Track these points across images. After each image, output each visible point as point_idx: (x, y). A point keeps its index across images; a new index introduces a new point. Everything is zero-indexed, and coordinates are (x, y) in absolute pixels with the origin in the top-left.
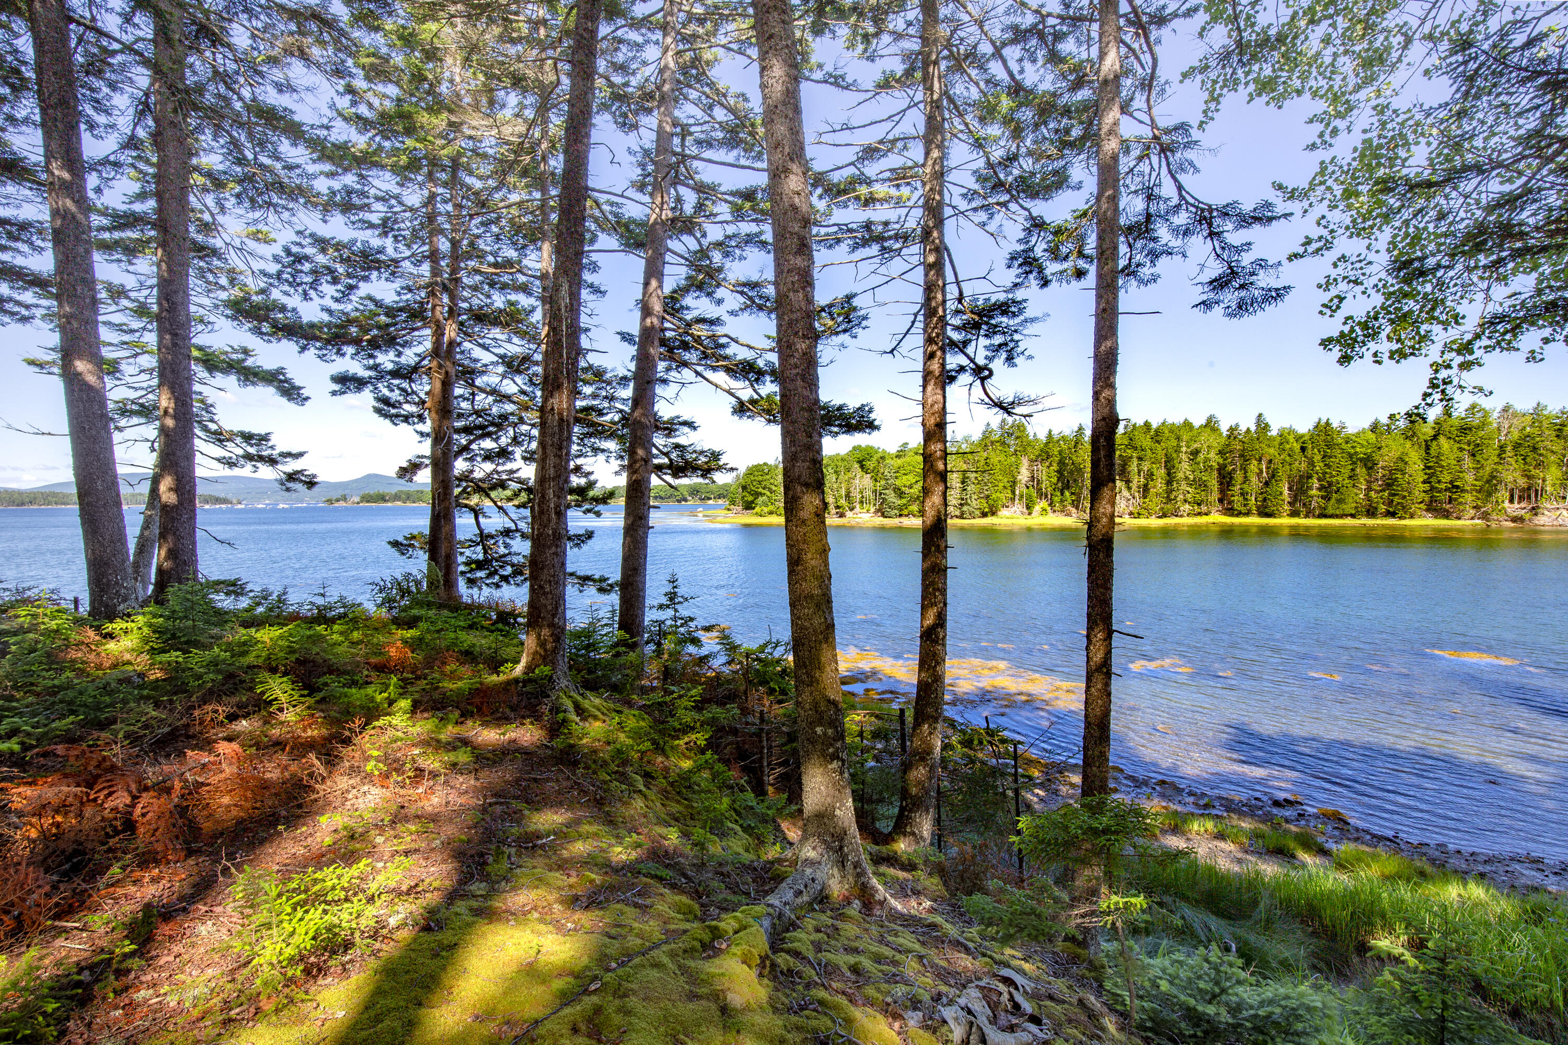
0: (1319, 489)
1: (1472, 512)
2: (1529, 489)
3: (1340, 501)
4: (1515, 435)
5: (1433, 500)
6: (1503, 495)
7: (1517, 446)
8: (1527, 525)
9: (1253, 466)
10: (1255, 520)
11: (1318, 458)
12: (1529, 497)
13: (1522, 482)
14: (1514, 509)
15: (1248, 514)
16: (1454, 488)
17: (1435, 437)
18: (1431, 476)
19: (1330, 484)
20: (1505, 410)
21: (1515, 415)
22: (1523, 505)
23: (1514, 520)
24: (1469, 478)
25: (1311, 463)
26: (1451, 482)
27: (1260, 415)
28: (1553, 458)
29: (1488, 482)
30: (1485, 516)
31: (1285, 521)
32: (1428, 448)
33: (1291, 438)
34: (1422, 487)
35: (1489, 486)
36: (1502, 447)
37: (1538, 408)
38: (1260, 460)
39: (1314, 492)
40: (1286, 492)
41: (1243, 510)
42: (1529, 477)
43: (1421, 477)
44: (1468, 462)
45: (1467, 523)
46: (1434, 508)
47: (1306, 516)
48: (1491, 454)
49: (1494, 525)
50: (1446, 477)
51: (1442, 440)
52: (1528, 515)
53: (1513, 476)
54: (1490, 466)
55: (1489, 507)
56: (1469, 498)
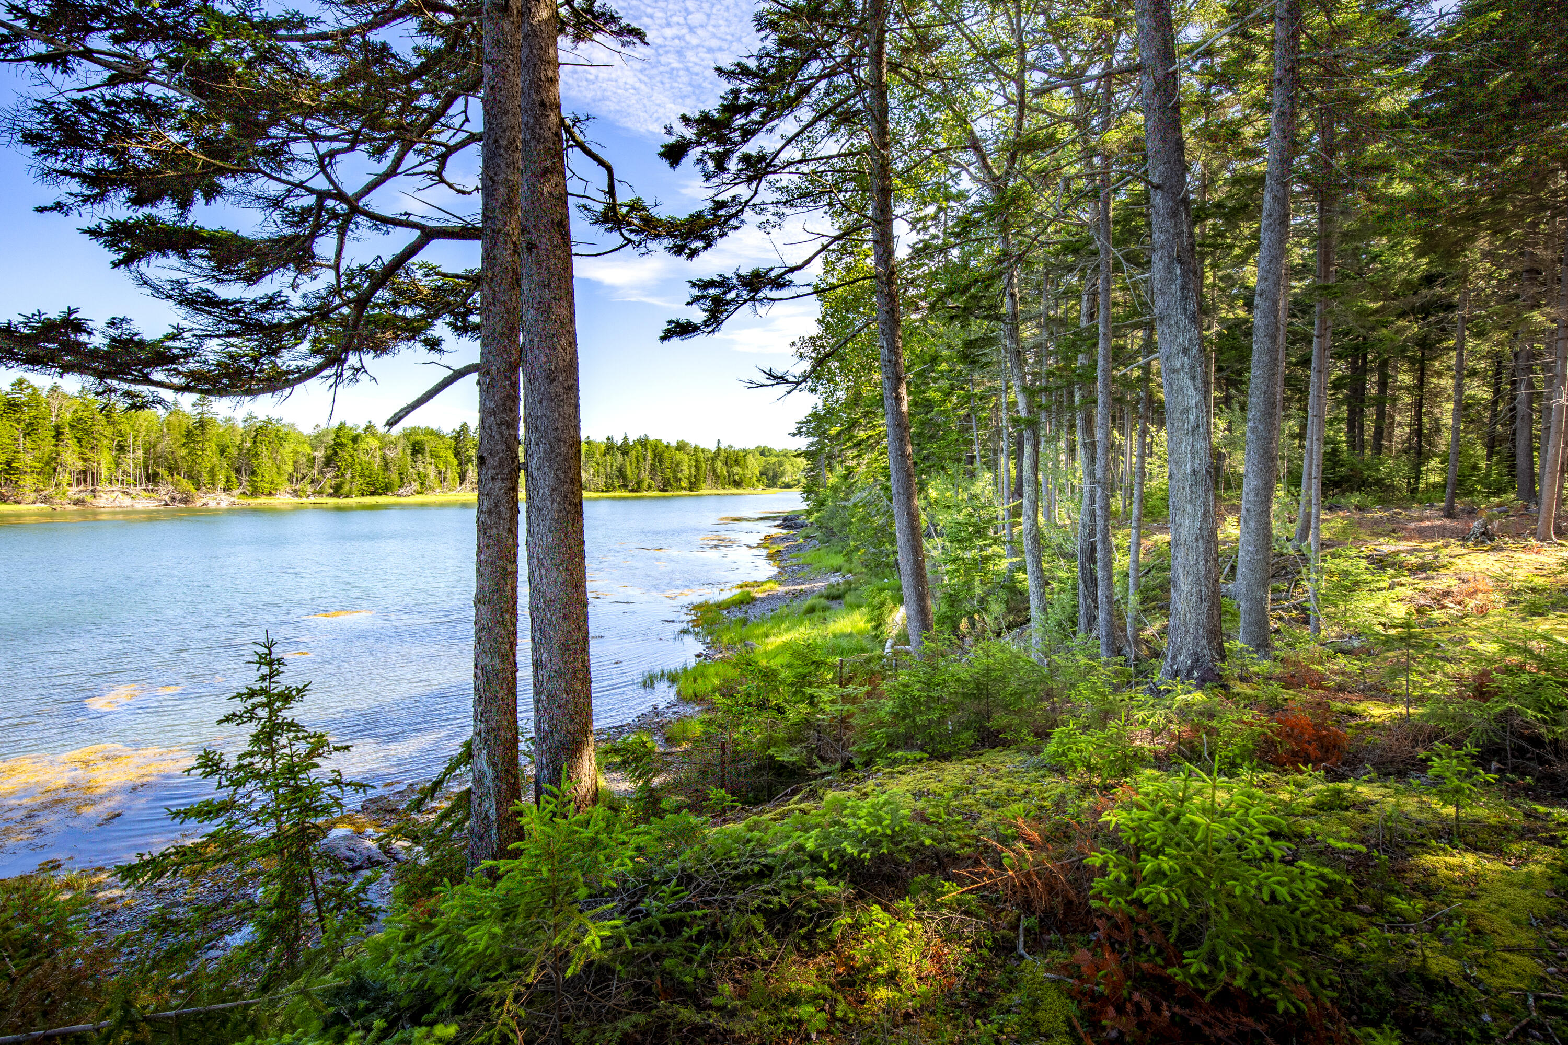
1: (33, 496)
2: (85, 472)
4: (69, 417)
7: (71, 427)
8: (88, 508)
12: (85, 481)
13: (80, 465)
14: (73, 492)
16: (11, 469)
20: (54, 390)
21: (64, 396)
22: (81, 487)
23: (77, 502)
24: (27, 458)
26: (8, 464)
28: (105, 442)
29: (47, 464)
30: (47, 500)
35: (49, 467)
36: (58, 432)
42: (84, 460)
44: (24, 443)
45: (27, 507)
49: (58, 507)
52: (88, 498)
53: (71, 458)
54: (48, 446)
55: (49, 491)
56: (28, 481)
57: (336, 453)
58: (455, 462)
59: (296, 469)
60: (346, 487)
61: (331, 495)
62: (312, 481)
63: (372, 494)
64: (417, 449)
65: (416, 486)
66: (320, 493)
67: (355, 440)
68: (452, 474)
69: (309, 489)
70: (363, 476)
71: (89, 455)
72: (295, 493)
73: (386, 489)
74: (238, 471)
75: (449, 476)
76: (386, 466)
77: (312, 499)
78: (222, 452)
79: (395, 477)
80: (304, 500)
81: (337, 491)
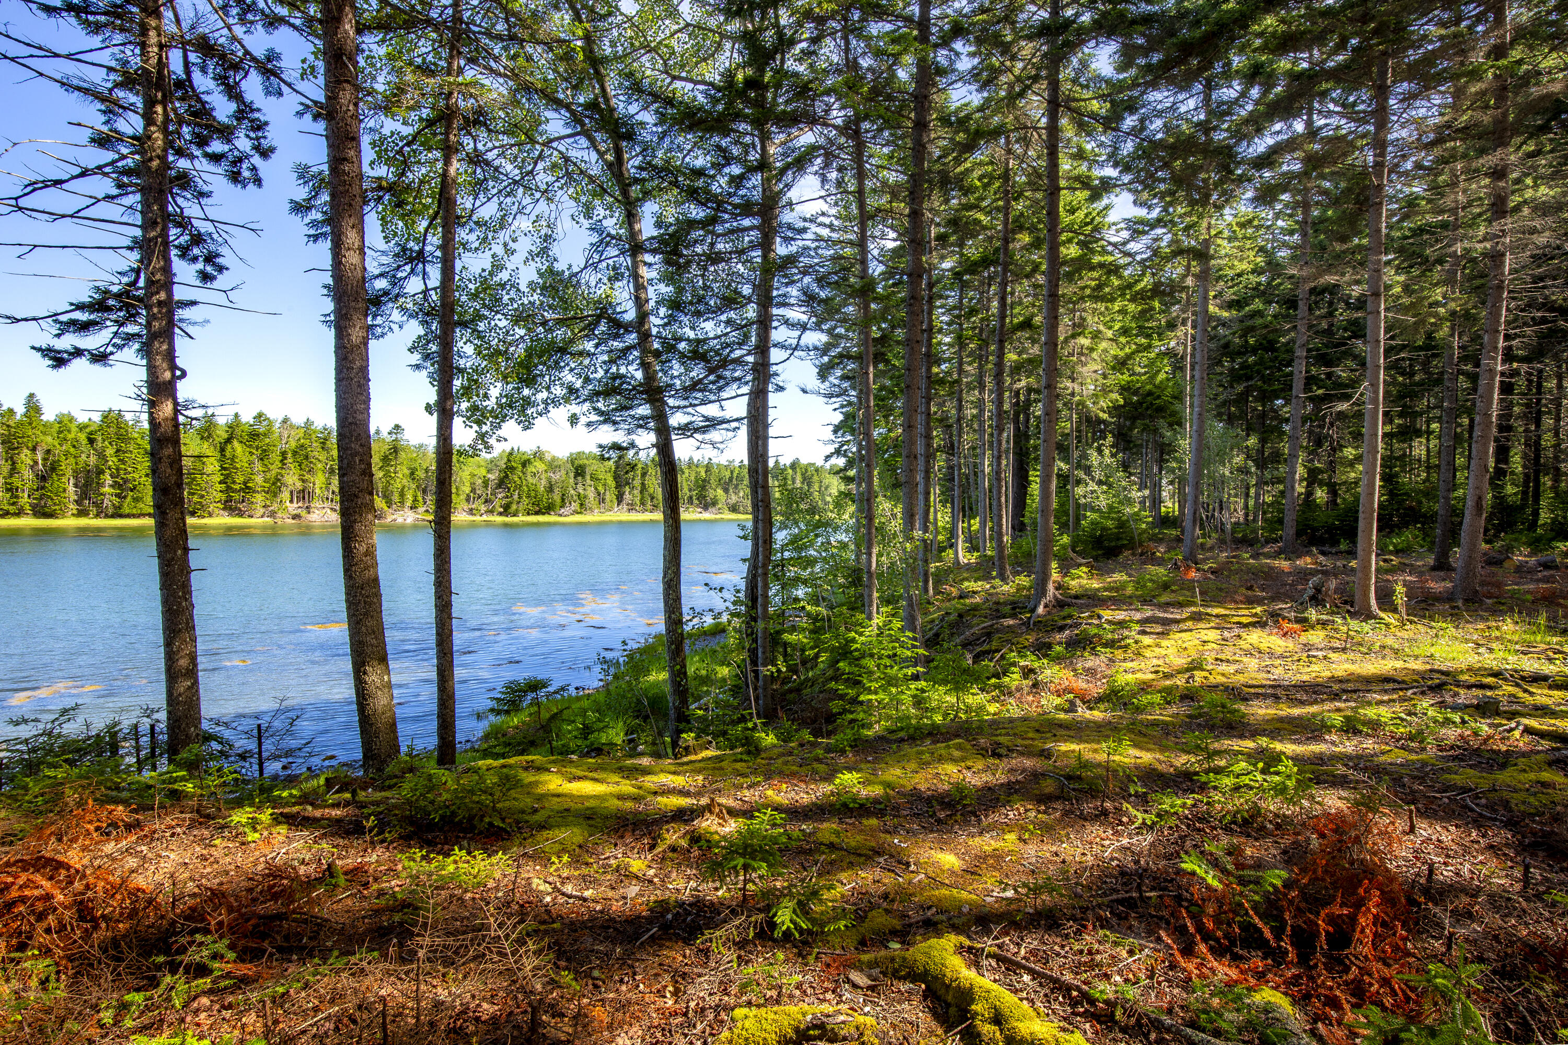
0: (111, 486)
1: (262, 510)
2: (303, 491)
3: (136, 500)
4: (293, 444)
5: (229, 500)
6: (285, 495)
7: (295, 453)
8: (303, 522)
9: (25, 457)
10: (28, 522)
11: (110, 451)
12: (304, 498)
13: (299, 485)
14: (292, 508)
15: (19, 513)
16: (247, 489)
17: (229, 440)
18: (227, 476)
19: (126, 481)
20: (285, 421)
21: (292, 426)
22: (300, 504)
23: (294, 517)
24: (259, 479)
25: (101, 455)
26: (245, 483)
27: (32, 396)
28: (320, 466)
29: (274, 484)
30: (273, 514)
31: (69, 522)
32: (222, 450)
33: (74, 429)
34: (219, 487)
35: (275, 487)
36: (284, 454)
37: (308, 423)
38: (34, 449)
39: (107, 489)
40: (71, 488)
41: (12, 509)
42: (303, 481)
43: (218, 478)
44: (258, 466)
45: (257, 521)
46: (230, 507)
47: (97, 516)
48: (275, 457)
49: (279, 521)
50: (240, 479)
51: (236, 443)
52: (303, 513)
53: (292, 479)
54: (275, 470)
55: (275, 507)
56: (259, 498)
57: (507, 476)
58: (613, 484)
59: (473, 490)
60: (514, 507)
61: (500, 514)
62: (486, 501)
63: (537, 513)
64: (580, 472)
65: (575, 506)
66: (491, 512)
67: (525, 464)
68: (610, 496)
69: (483, 508)
70: (528, 496)
71: (307, 477)
72: (471, 512)
73: (549, 509)
74: (424, 491)
75: (608, 497)
76: (550, 489)
77: (485, 518)
78: (412, 474)
79: (557, 497)
80: (478, 518)
81: (506, 510)
